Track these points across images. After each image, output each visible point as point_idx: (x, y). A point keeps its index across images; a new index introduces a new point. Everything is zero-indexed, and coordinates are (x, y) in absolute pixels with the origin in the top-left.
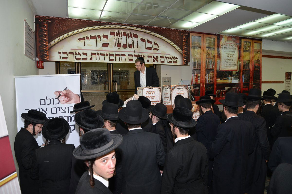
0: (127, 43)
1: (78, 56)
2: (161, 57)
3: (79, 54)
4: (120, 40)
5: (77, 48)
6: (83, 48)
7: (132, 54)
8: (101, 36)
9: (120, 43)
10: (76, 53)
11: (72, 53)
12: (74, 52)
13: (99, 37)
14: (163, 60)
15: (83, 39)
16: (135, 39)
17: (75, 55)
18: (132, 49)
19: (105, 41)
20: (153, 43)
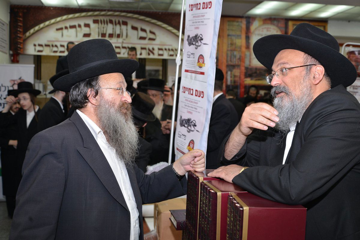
0: (114, 33)
1: (55, 49)
2: (159, 49)
3: (56, 46)
4: (105, 29)
5: (54, 40)
6: (60, 39)
7: (120, 45)
8: (82, 24)
9: (105, 32)
10: (53, 46)
11: (48, 46)
12: (50, 44)
13: (80, 26)
14: (161, 52)
15: (62, 29)
16: (124, 27)
17: (51, 47)
18: (120, 40)
19: (86, 30)
20: (148, 32)
